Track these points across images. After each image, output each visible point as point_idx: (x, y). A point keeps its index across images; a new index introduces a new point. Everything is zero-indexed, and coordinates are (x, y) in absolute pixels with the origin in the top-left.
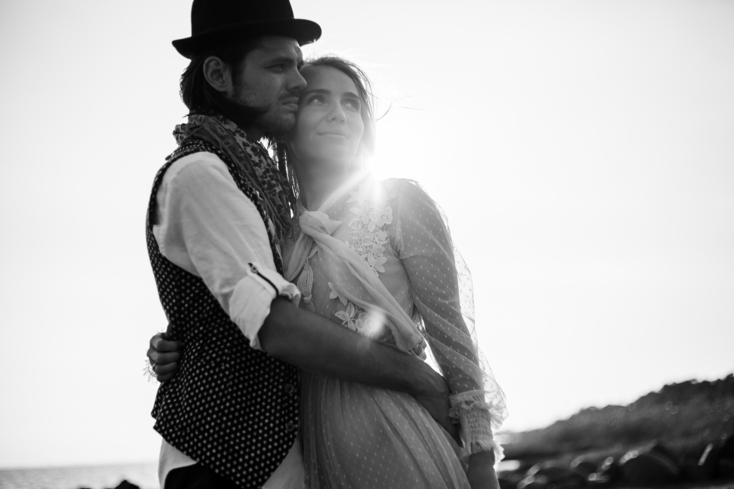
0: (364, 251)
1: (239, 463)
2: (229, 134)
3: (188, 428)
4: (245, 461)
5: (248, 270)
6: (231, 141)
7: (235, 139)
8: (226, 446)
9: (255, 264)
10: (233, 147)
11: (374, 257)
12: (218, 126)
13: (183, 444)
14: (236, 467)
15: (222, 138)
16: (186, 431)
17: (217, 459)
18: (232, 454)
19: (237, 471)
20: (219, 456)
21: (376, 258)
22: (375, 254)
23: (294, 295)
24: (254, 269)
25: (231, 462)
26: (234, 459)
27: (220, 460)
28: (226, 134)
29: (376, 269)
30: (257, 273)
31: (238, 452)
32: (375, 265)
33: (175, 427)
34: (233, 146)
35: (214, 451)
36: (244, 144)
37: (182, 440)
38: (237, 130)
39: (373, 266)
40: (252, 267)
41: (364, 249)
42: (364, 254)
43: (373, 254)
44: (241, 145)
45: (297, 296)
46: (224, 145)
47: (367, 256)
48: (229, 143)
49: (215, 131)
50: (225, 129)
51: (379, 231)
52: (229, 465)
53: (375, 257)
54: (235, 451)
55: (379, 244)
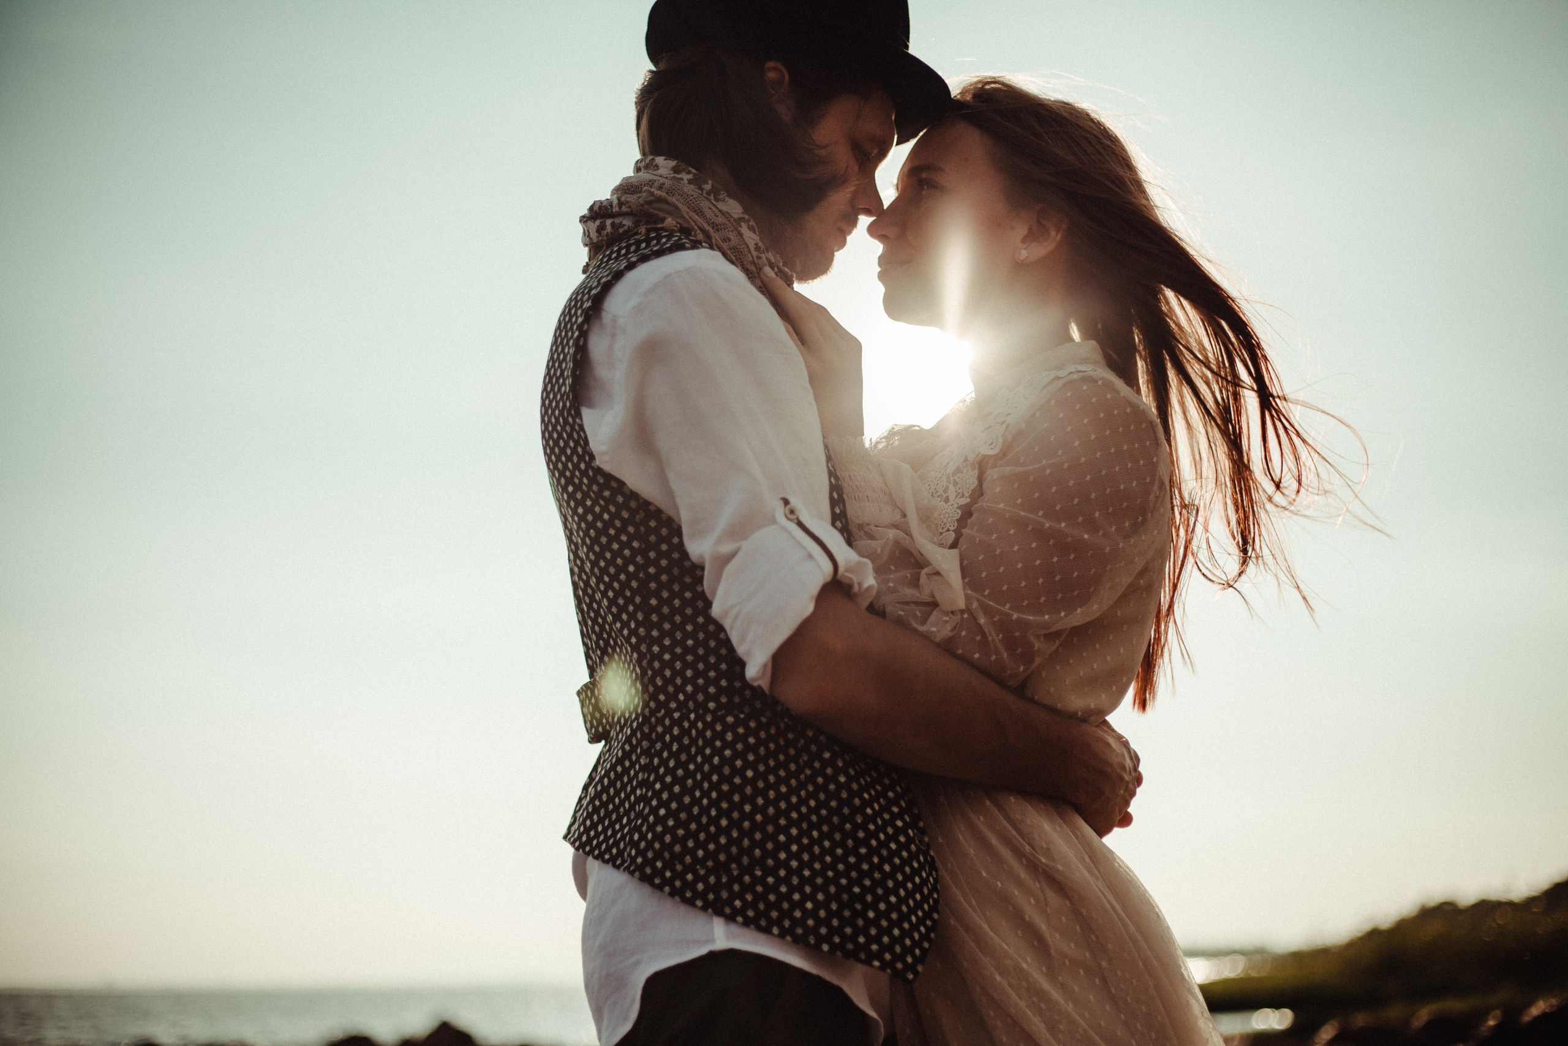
1: (869, 923)
2: (729, 221)
3: (734, 866)
4: (879, 915)
5: (780, 512)
6: (732, 236)
7: (740, 234)
8: (832, 889)
9: (794, 502)
10: (737, 249)
12: (704, 204)
13: (729, 902)
14: (865, 931)
15: (715, 226)
16: (728, 872)
17: (819, 922)
18: (849, 905)
19: (870, 940)
20: (822, 913)
23: (866, 585)
24: (792, 512)
25: (851, 922)
26: (856, 914)
27: (827, 922)
28: (724, 221)
30: (796, 521)
31: (861, 898)
33: (698, 867)
34: (738, 247)
35: (809, 905)
36: (757, 248)
37: (725, 895)
38: (742, 216)
40: (788, 507)
44: (752, 248)
45: (870, 588)
46: (720, 242)
48: (730, 240)
49: (700, 212)
50: (720, 211)
51: (965, 470)
52: (848, 930)
54: (854, 898)
55: (952, 505)
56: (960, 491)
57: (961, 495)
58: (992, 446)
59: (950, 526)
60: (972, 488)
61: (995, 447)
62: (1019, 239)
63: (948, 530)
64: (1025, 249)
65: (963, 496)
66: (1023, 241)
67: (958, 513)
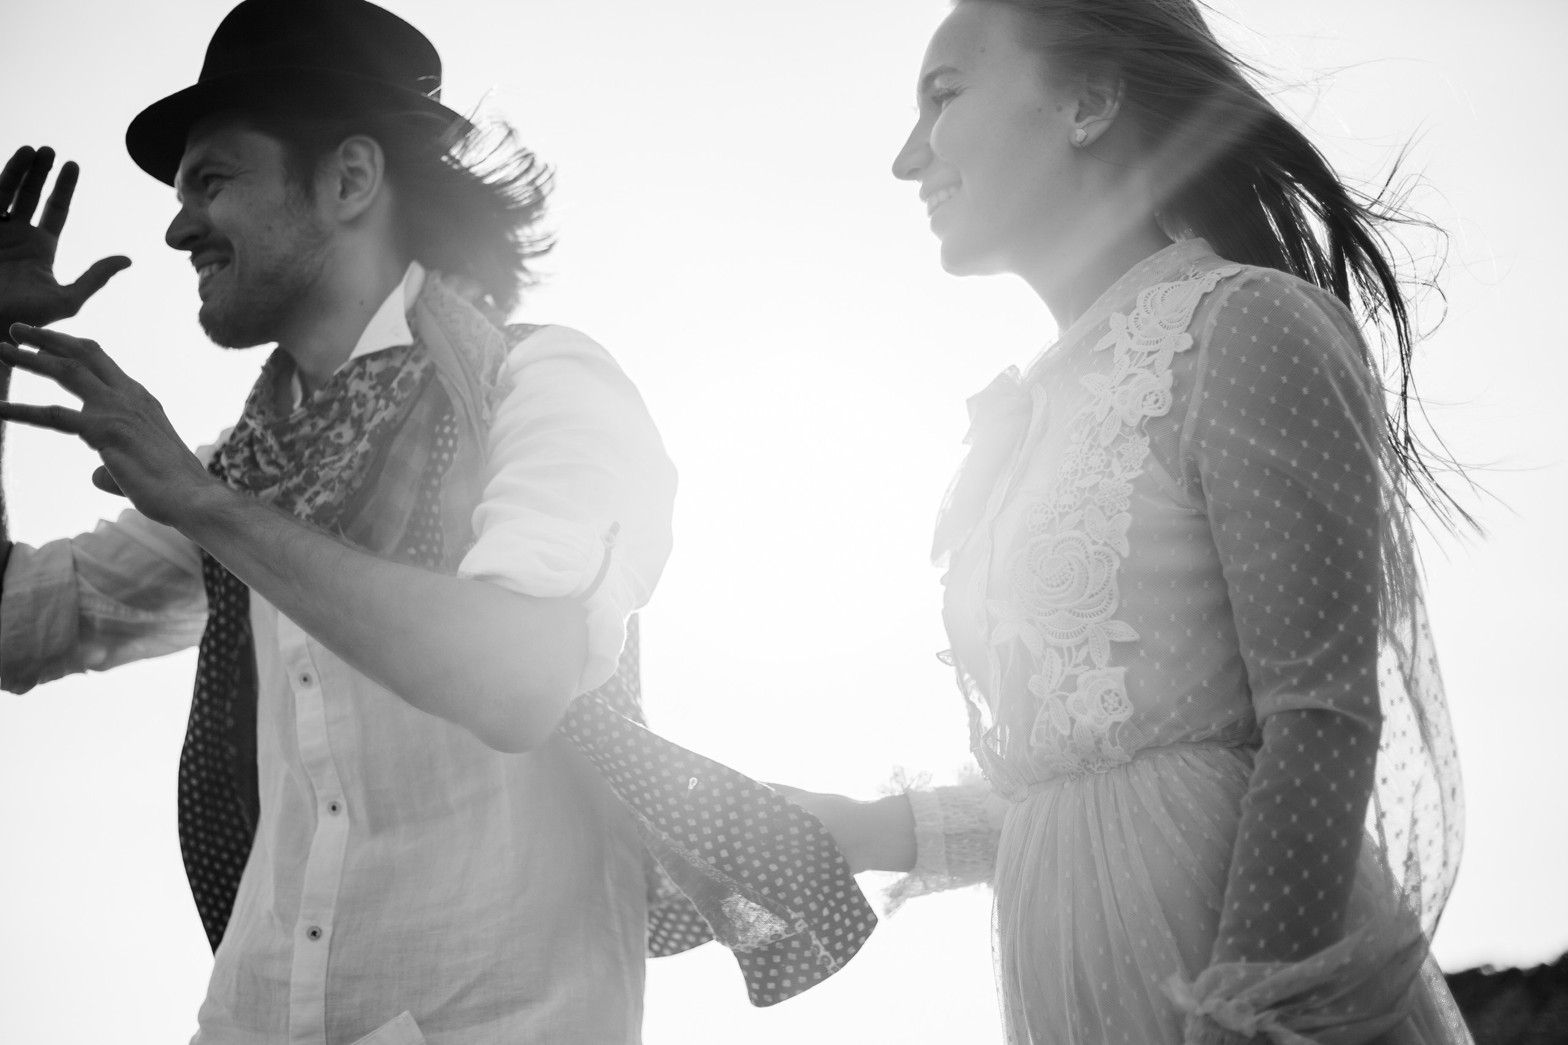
0: (1075, 503)
11: (1105, 514)
21: (1110, 518)
22: (1108, 507)
29: (1112, 548)
32: (1110, 538)
39: (1101, 542)
41: (1076, 497)
42: (1076, 511)
43: (1102, 508)
47: (1083, 516)
51: (1131, 438)
53: (1109, 514)
55: (1119, 480)
56: (1127, 464)
57: (1128, 468)
58: (1158, 404)
59: (1121, 506)
60: (1143, 457)
61: (1163, 405)
62: (1071, 118)
63: (1120, 512)
64: (1082, 129)
65: (1132, 469)
66: (1078, 118)
67: (1129, 488)
